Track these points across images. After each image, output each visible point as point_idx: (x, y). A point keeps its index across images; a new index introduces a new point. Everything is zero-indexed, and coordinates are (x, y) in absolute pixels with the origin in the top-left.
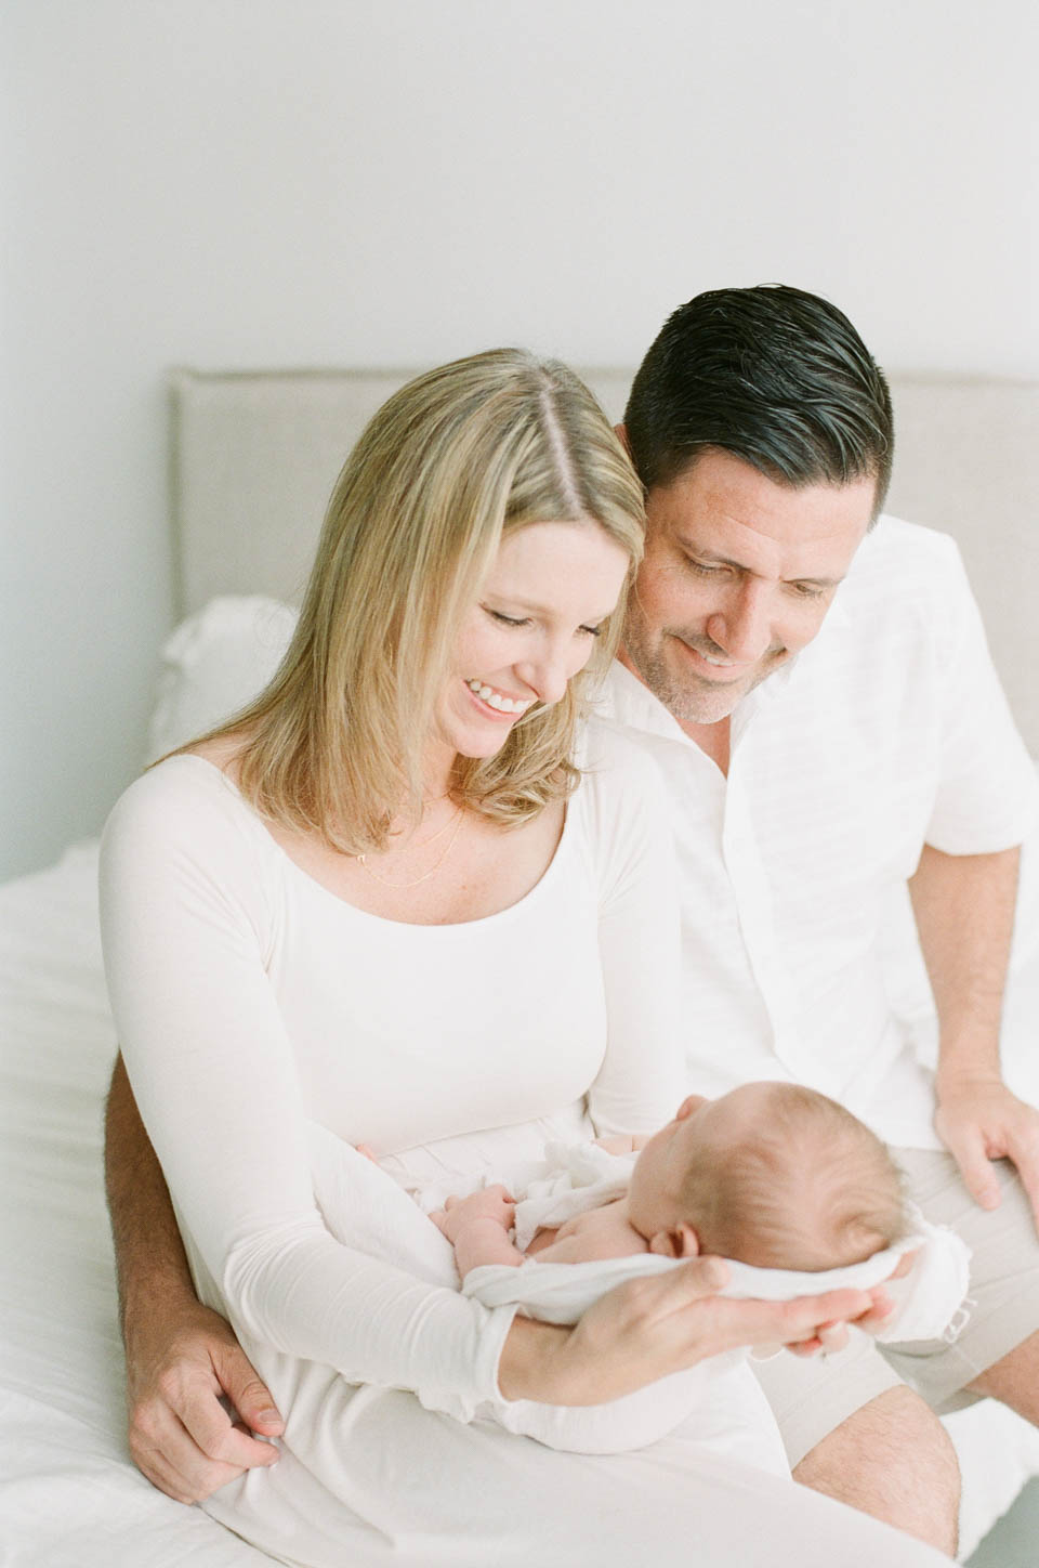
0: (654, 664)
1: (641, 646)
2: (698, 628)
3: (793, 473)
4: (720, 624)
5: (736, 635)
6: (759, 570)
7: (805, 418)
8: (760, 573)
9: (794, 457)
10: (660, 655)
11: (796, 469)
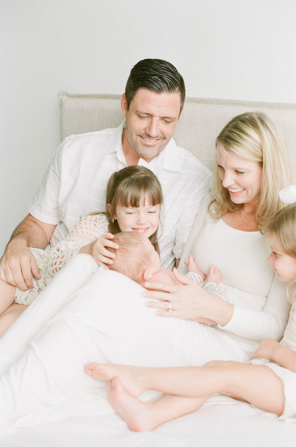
0: (135, 144)
1: (132, 140)
2: (143, 132)
3: (159, 90)
4: (148, 129)
5: (151, 130)
6: (154, 114)
7: (160, 78)
8: (155, 115)
9: (159, 87)
10: (136, 141)
11: (159, 89)
